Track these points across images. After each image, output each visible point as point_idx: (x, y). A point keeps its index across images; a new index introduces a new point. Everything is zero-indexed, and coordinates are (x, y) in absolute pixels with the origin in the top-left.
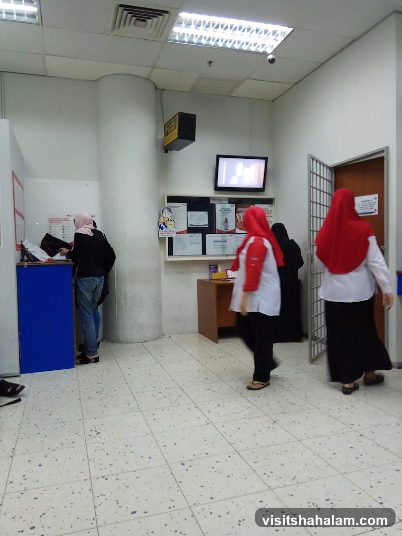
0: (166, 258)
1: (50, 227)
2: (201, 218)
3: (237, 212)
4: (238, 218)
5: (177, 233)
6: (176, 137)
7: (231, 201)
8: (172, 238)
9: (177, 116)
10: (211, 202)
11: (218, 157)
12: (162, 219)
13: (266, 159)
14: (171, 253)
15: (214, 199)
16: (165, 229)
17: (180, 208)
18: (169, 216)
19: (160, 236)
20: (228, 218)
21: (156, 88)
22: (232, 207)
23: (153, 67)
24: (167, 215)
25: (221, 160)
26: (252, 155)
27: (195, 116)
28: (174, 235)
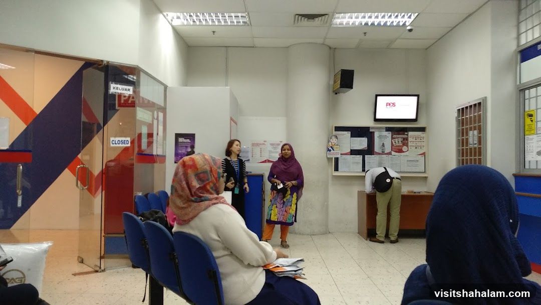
0: (332, 174)
1: (252, 149)
2: (361, 143)
3: (392, 138)
4: (394, 143)
5: (341, 154)
6: (339, 86)
7: (388, 129)
8: (338, 158)
9: (340, 72)
10: (371, 130)
11: (377, 96)
12: (330, 144)
13: (418, 96)
14: (336, 169)
15: (373, 128)
16: (332, 151)
17: (345, 135)
18: (336, 142)
19: (328, 156)
20: (384, 143)
21: (330, 48)
22: (389, 134)
23: (325, 38)
24: (334, 140)
25: (379, 98)
26: (407, 94)
27: (353, 71)
28: (339, 156)
